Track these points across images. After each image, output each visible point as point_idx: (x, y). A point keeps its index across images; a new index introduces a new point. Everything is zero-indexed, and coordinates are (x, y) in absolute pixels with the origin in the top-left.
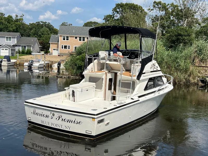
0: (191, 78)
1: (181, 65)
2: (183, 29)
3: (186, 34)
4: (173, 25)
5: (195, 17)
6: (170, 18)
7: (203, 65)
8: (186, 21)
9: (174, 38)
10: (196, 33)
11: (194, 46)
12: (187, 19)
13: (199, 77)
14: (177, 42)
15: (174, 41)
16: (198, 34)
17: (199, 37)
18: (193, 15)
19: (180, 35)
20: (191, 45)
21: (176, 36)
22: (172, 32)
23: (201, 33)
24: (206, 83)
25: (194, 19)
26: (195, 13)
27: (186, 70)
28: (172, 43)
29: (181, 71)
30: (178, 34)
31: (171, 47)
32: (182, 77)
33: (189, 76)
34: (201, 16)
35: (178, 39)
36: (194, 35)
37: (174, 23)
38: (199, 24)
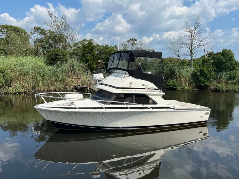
0: (67, 87)
1: (59, 77)
2: (59, 50)
3: (62, 54)
4: (51, 47)
5: (68, 42)
6: (48, 41)
7: (75, 77)
8: (61, 45)
9: (53, 57)
10: (70, 54)
11: (69, 63)
12: (62, 43)
13: (73, 85)
14: (56, 59)
15: (53, 59)
16: (72, 55)
17: (73, 57)
18: (66, 40)
19: (58, 55)
20: (66, 62)
21: (54, 55)
22: (50, 52)
23: (73, 54)
24: (78, 90)
25: (67, 43)
26: (67, 38)
27: (63, 81)
28: (51, 61)
29: (59, 82)
30: (56, 53)
31: (51, 63)
32: (61, 86)
33: (66, 85)
34: (72, 41)
35: (56, 58)
36: (69, 55)
37: (52, 45)
38: (71, 48)
